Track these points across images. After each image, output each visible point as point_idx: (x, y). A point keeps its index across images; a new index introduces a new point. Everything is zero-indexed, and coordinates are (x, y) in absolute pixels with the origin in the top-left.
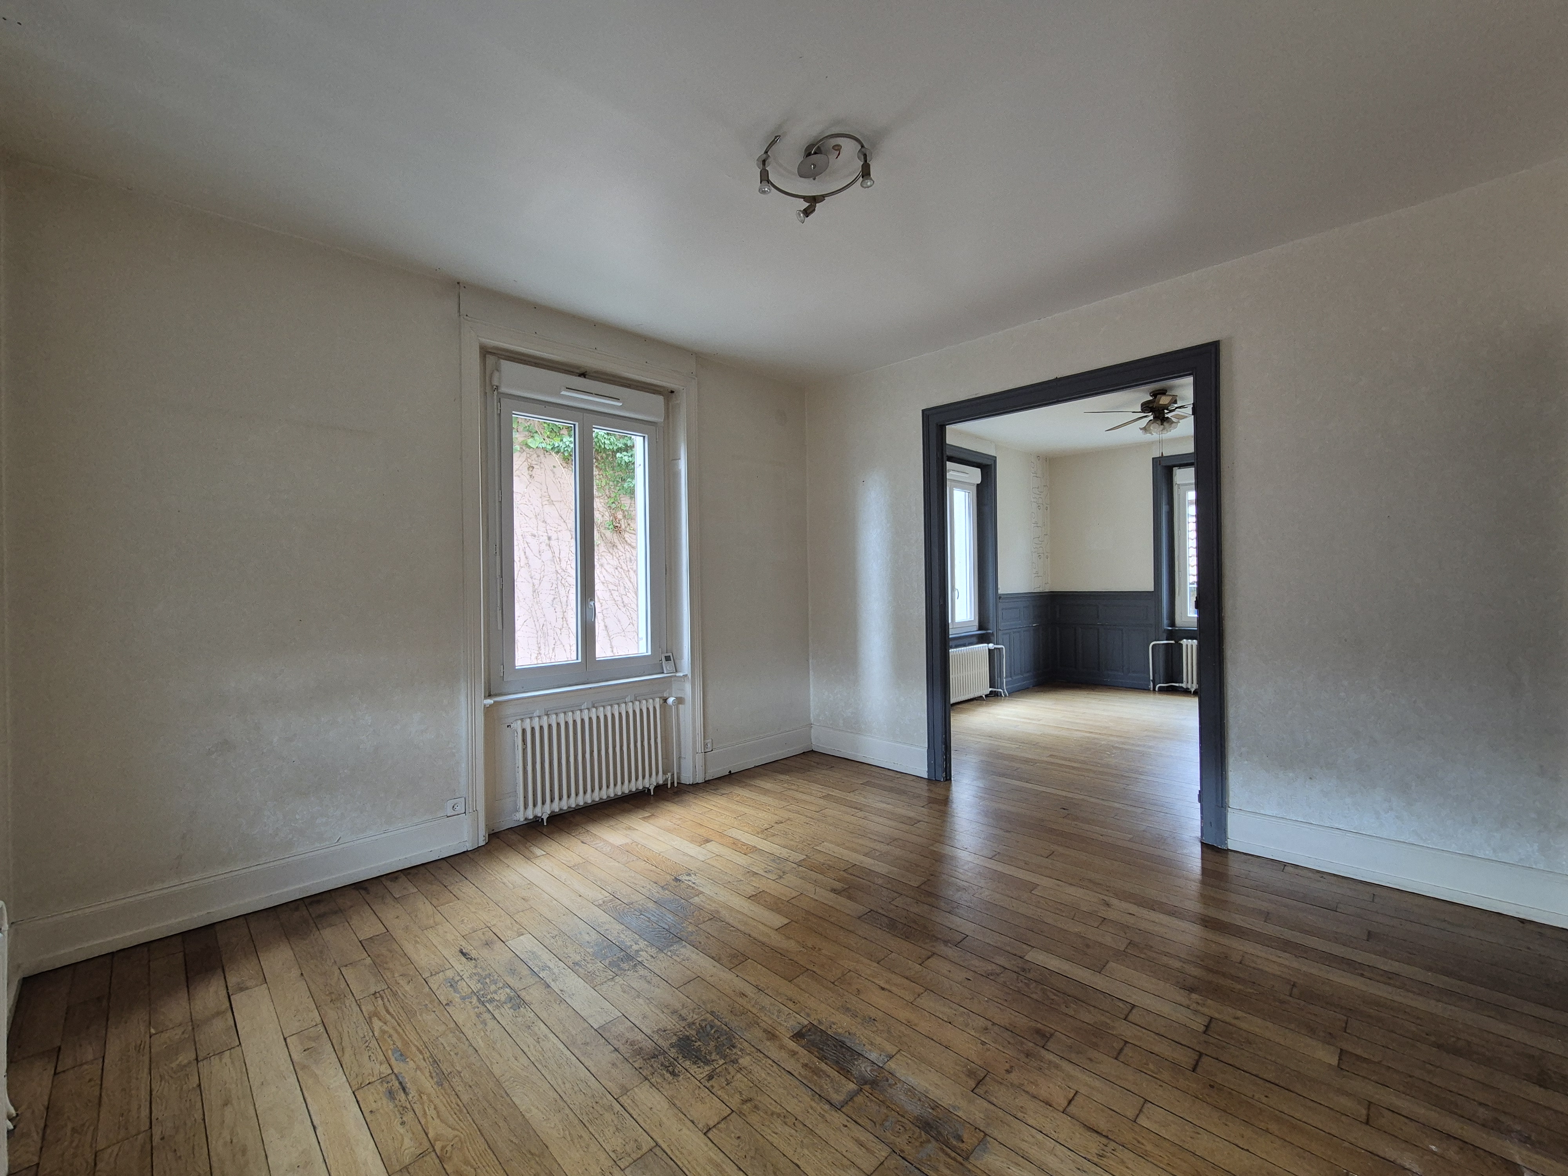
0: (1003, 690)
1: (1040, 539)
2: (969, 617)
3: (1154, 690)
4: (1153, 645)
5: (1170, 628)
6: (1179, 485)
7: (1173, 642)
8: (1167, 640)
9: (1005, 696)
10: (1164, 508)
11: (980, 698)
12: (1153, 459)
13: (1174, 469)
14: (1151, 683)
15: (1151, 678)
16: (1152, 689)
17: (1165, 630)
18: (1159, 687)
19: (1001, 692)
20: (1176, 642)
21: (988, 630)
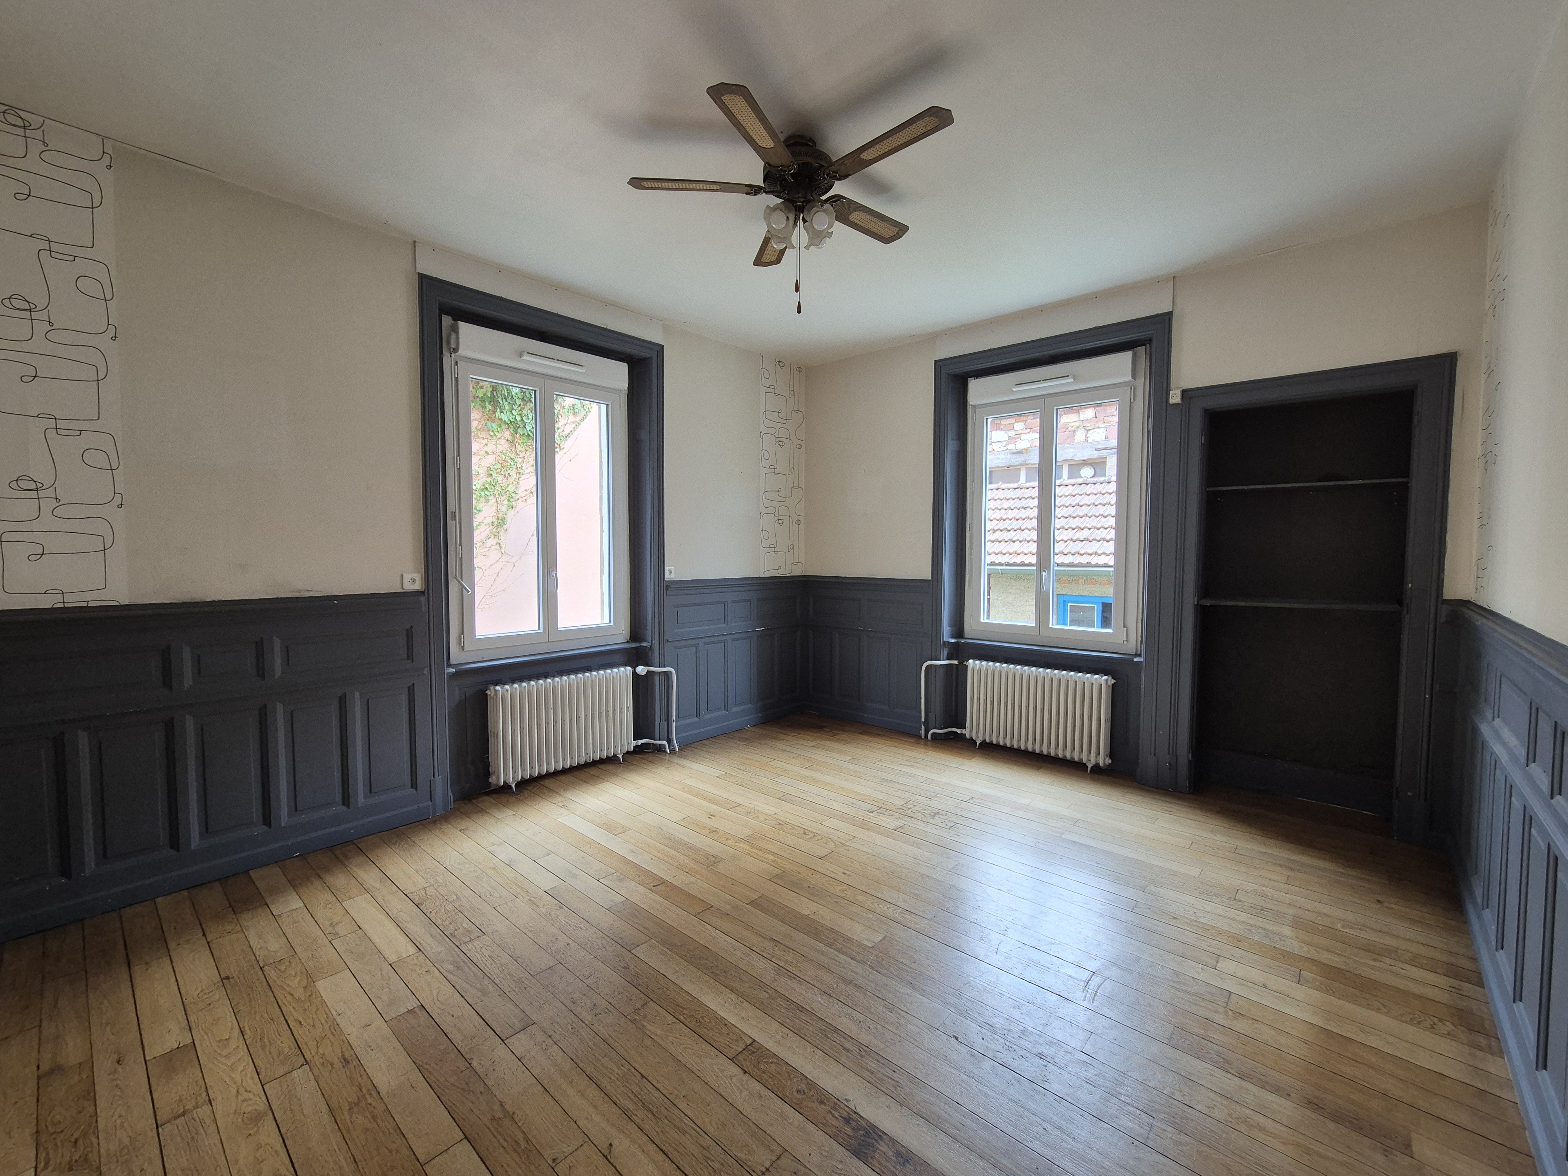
0: (669, 741)
1: (782, 493)
2: (606, 620)
3: (926, 736)
4: (927, 667)
5: (953, 641)
6: (974, 406)
7: (956, 662)
8: (948, 659)
9: (673, 751)
10: (951, 446)
11: (610, 761)
12: (936, 362)
13: (969, 379)
14: (923, 727)
15: (923, 719)
16: (923, 737)
17: (944, 642)
18: (933, 734)
19: (664, 745)
20: (961, 663)
21: (644, 641)
